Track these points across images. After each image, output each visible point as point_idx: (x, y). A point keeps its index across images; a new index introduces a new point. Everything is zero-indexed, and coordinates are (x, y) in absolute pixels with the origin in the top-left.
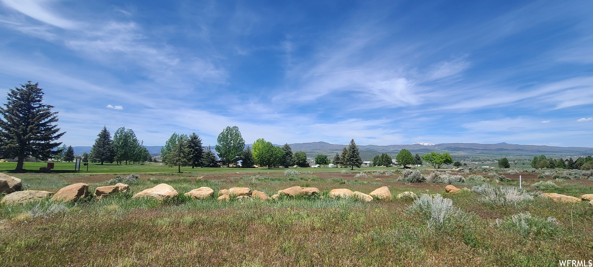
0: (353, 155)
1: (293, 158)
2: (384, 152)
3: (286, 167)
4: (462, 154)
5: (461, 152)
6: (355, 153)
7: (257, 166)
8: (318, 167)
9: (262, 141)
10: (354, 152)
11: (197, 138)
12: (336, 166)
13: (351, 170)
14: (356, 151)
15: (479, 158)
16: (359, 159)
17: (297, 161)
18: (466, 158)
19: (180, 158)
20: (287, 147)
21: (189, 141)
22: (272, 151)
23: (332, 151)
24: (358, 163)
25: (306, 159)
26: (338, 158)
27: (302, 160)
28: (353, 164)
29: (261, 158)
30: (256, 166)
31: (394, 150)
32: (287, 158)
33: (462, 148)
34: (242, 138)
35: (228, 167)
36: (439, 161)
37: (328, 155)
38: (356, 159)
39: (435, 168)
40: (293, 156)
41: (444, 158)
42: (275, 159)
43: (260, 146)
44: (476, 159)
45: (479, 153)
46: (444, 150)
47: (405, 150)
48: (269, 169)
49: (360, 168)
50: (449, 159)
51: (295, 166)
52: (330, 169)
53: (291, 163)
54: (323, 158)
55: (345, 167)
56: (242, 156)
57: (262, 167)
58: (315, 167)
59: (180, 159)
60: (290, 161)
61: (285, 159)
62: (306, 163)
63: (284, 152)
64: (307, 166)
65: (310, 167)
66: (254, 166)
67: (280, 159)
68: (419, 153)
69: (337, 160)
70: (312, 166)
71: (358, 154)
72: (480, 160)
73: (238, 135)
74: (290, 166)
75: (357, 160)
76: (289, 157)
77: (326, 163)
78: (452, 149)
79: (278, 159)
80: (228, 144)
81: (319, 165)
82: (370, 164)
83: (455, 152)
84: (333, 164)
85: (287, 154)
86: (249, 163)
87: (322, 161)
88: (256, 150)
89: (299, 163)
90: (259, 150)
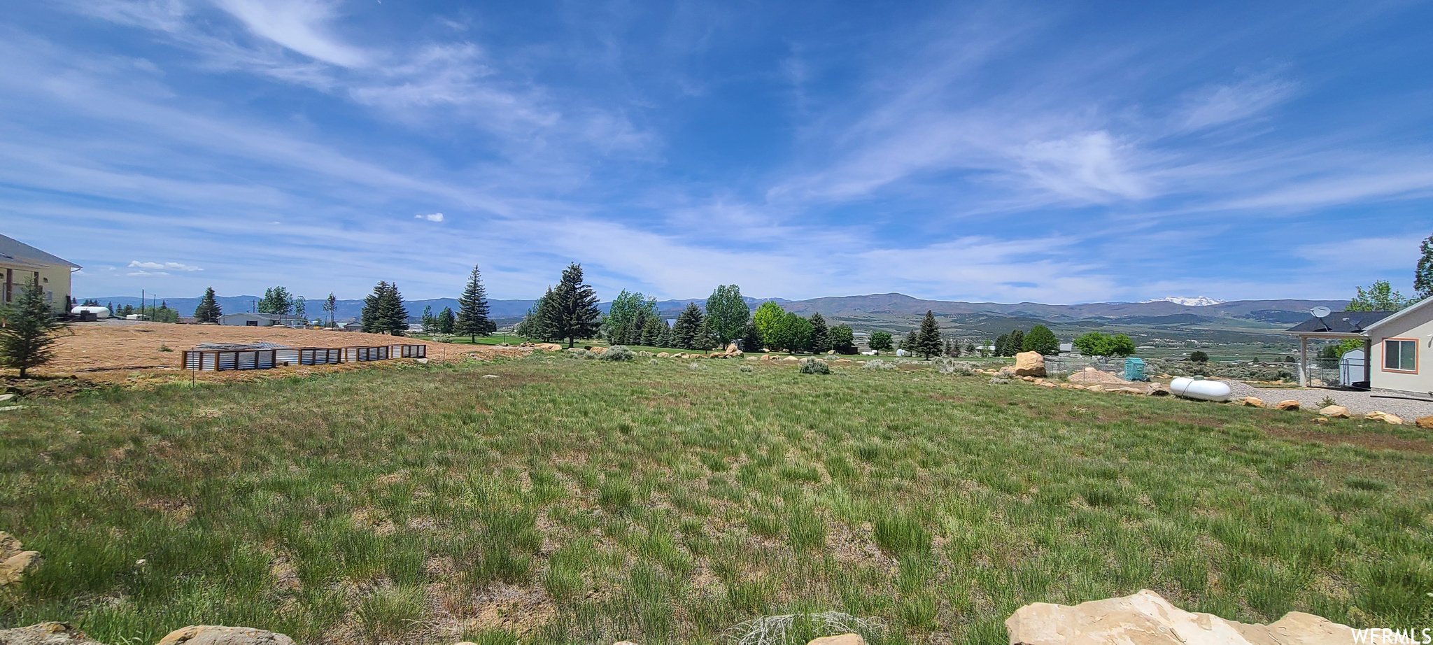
1: (827, 337)
7: (768, 350)
8: (875, 354)
10: (930, 332)
14: (935, 330)
17: (835, 342)
20: (817, 319)
22: (796, 327)
25: (852, 338)
27: (843, 341)
29: (781, 336)
31: (1094, 316)
32: (818, 337)
40: (827, 333)
41: (1115, 344)
42: (801, 339)
46: (1244, 320)
50: (1126, 346)
51: (832, 351)
52: (899, 360)
53: (826, 347)
54: (884, 338)
58: (869, 356)
60: (824, 342)
61: (815, 338)
62: (852, 345)
63: (813, 327)
64: (854, 351)
65: (858, 354)
66: (764, 349)
67: (808, 338)
68: (1170, 325)
70: (864, 353)
73: (738, 299)
74: (823, 351)
75: (934, 346)
76: (822, 335)
77: (889, 348)
78: (1272, 316)
79: (805, 340)
80: (724, 314)
81: (876, 351)
82: (990, 351)
83: (1278, 324)
84: (904, 351)
85: (818, 330)
86: (755, 345)
87: (881, 343)
88: (761, 322)
89: (839, 346)
90: (766, 323)
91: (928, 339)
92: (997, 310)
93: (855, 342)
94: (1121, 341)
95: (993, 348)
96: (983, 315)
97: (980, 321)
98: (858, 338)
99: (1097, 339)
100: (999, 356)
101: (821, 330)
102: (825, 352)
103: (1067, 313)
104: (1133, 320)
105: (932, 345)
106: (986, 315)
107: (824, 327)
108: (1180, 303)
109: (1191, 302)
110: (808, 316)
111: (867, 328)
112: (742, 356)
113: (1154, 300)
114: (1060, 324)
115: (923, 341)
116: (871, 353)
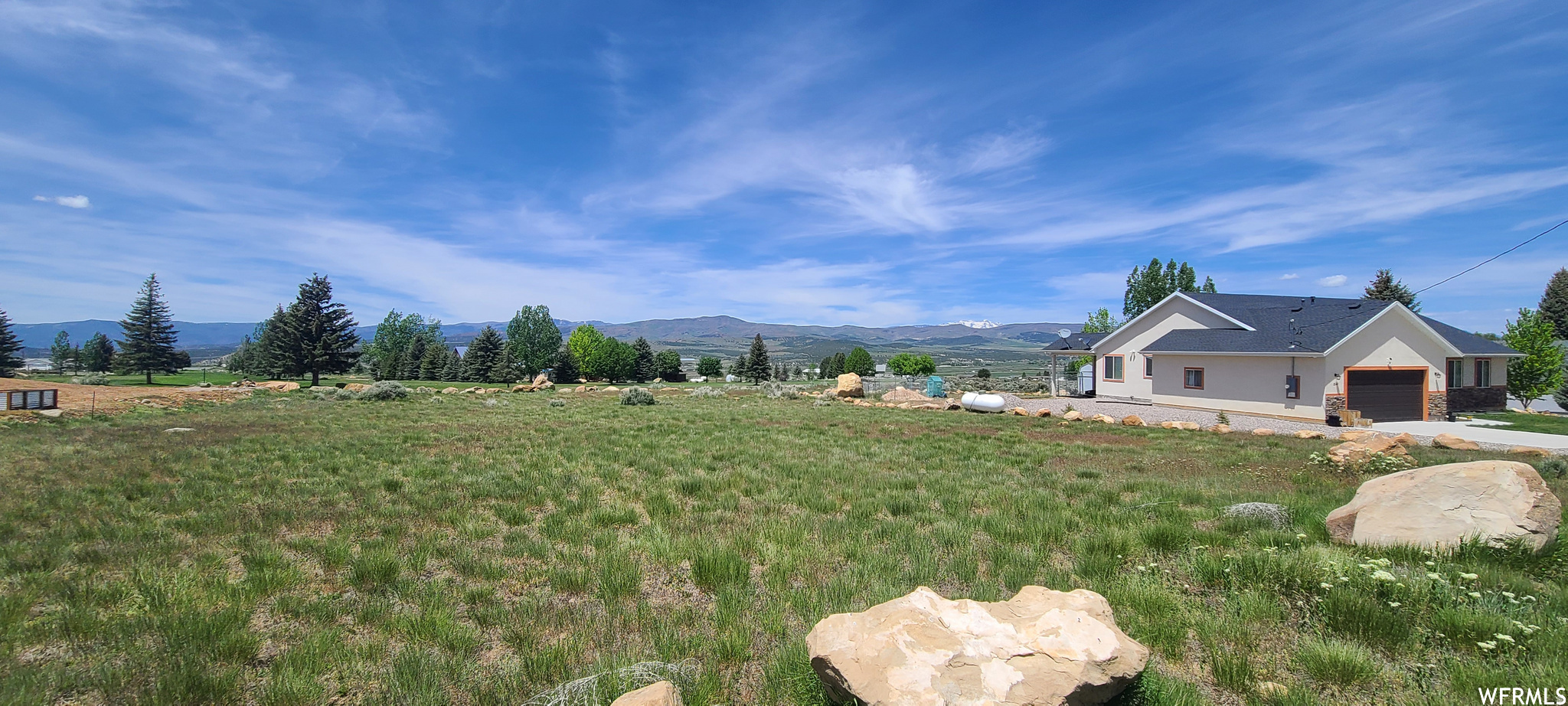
1: (653, 364)
3: (641, 381)
8: (704, 381)
12: (739, 379)
17: (661, 370)
20: (641, 343)
22: (617, 354)
25: (679, 364)
28: (757, 375)
29: (599, 366)
30: (584, 381)
31: (904, 338)
32: (643, 364)
38: (762, 367)
40: (653, 359)
42: (623, 368)
43: (586, 340)
51: (658, 380)
52: (728, 386)
53: (651, 373)
54: (712, 364)
57: (597, 381)
58: (698, 383)
60: (649, 369)
61: (639, 365)
62: (680, 372)
63: (638, 352)
64: (681, 378)
65: (687, 381)
73: (547, 322)
74: (648, 379)
76: (646, 361)
77: (718, 374)
78: (1033, 336)
79: (628, 367)
80: (530, 339)
81: (705, 377)
82: (815, 374)
83: (1039, 344)
84: (733, 376)
85: (643, 357)
87: (710, 369)
88: (576, 348)
89: (666, 373)
90: (583, 349)
91: (757, 364)
92: (822, 333)
93: (683, 369)
94: (924, 362)
95: (818, 371)
96: (810, 338)
97: (807, 344)
98: (686, 364)
99: (906, 360)
100: (824, 378)
101: (645, 356)
102: (650, 380)
103: (881, 335)
104: (935, 341)
105: (761, 369)
106: (812, 338)
107: (648, 352)
108: (969, 326)
109: (978, 325)
110: (631, 341)
111: (695, 353)
112: (553, 388)
113: (950, 323)
114: (876, 346)
116: (699, 380)
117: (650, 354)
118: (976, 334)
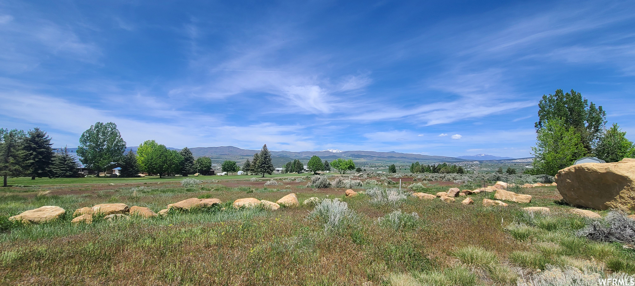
0: (265, 161)
1: (194, 165)
2: (297, 158)
3: (185, 175)
4: (363, 161)
5: (362, 159)
6: (267, 159)
7: (144, 175)
8: (225, 174)
9: (153, 144)
10: (265, 158)
11: (44, 136)
12: (246, 173)
13: (262, 177)
14: (268, 157)
15: (375, 164)
16: (271, 165)
17: (199, 168)
18: (365, 164)
19: (7, 165)
20: (187, 151)
21: (27, 140)
22: (166, 157)
23: (243, 157)
24: (269, 170)
25: (211, 166)
26: (248, 165)
27: (205, 167)
28: (264, 171)
29: (150, 165)
30: (142, 175)
31: (306, 156)
32: (187, 165)
33: (363, 155)
34: (122, 139)
35: (98, 176)
36: (344, 167)
37: (238, 161)
38: (268, 165)
39: (341, 174)
40: (194, 162)
41: (348, 164)
42: (170, 166)
43: (149, 150)
44: (373, 166)
45: (376, 160)
46: (349, 157)
47: (316, 156)
48: (161, 178)
49: (271, 175)
50: (353, 165)
51: (197, 174)
52: (239, 177)
53: (192, 170)
54: (231, 165)
55: (256, 175)
56: (120, 162)
57: (151, 175)
58: (222, 175)
59: (7, 167)
60: (191, 168)
61: (184, 165)
62: (211, 170)
63: (183, 157)
64: (212, 173)
65: (215, 175)
66: (140, 174)
67: (177, 166)
68: (329, 159)
69: (247, 167)
71: (270, 160)
72: (376, 166)
73: (114, 134)
74: (190, 174)
75: (269, 167)
76: (189, 163)
77: (234, 170)
78: (355, 156)
82: (283, 170)
84: (242, 171)
85: (187, 160)
86: (131, 171)
87: (230, 168)
88: (142, 155)
89: (202, 170)
90: (147, 155)
91: (265, 163)
93: (213, 168)
98: (215, 166)
101: (189, 159)
102: (192, 174)
103: (297, 155)
105: (267, 167)
107: (191, 157)
108: (331, 151)
109: (335, 151)
115: (262, 165)
116: (222, 174)
117: (191, 158)
118: (334, 155)
